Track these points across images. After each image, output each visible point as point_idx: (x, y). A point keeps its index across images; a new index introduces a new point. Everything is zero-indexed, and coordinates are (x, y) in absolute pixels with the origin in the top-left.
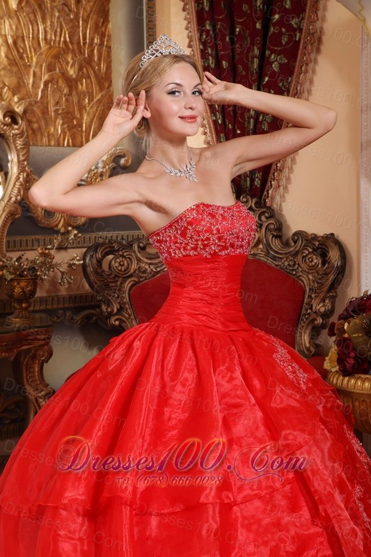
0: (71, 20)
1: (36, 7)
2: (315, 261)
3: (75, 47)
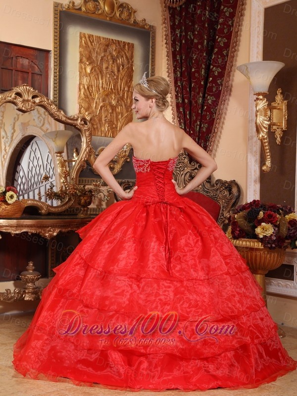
0: (115, 79)
1: (99, 73)
2: (226, 193)
3: (116, 91)
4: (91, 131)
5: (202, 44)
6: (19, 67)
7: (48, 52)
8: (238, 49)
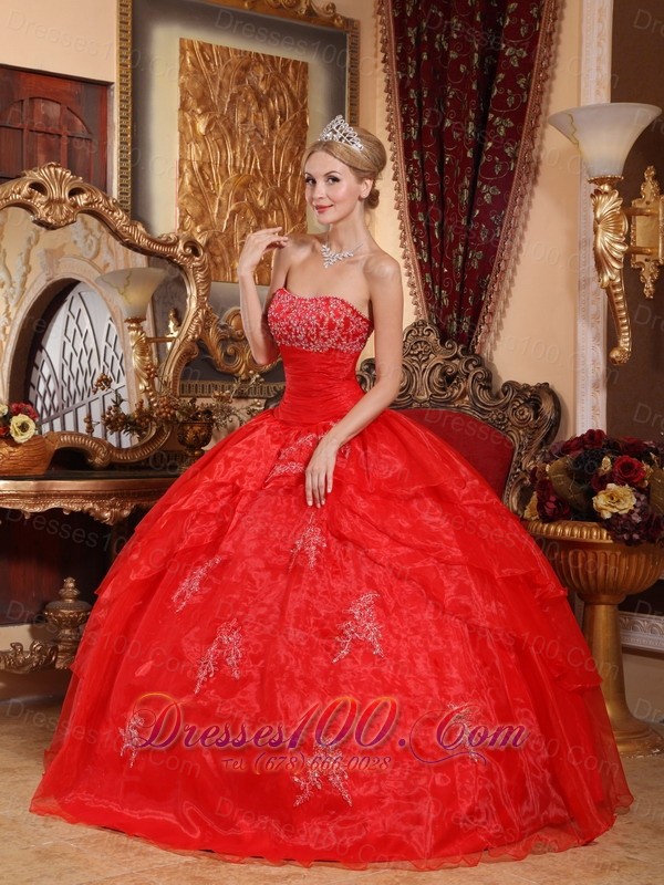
0: (263, 147)
1: (226, 132)
2: (527, 414)
3: (267, 176)
4: (209, 270)
5: (468, 62)
6: (38, 123)
7: (106, 85)
8: (553, 74)
